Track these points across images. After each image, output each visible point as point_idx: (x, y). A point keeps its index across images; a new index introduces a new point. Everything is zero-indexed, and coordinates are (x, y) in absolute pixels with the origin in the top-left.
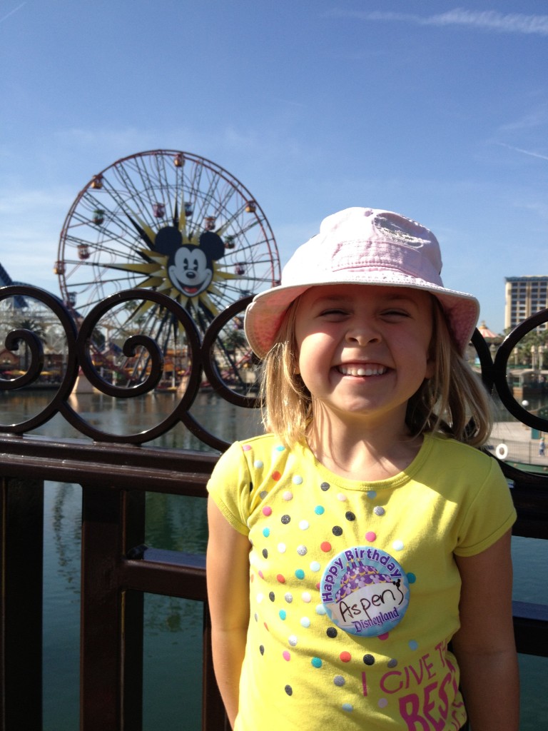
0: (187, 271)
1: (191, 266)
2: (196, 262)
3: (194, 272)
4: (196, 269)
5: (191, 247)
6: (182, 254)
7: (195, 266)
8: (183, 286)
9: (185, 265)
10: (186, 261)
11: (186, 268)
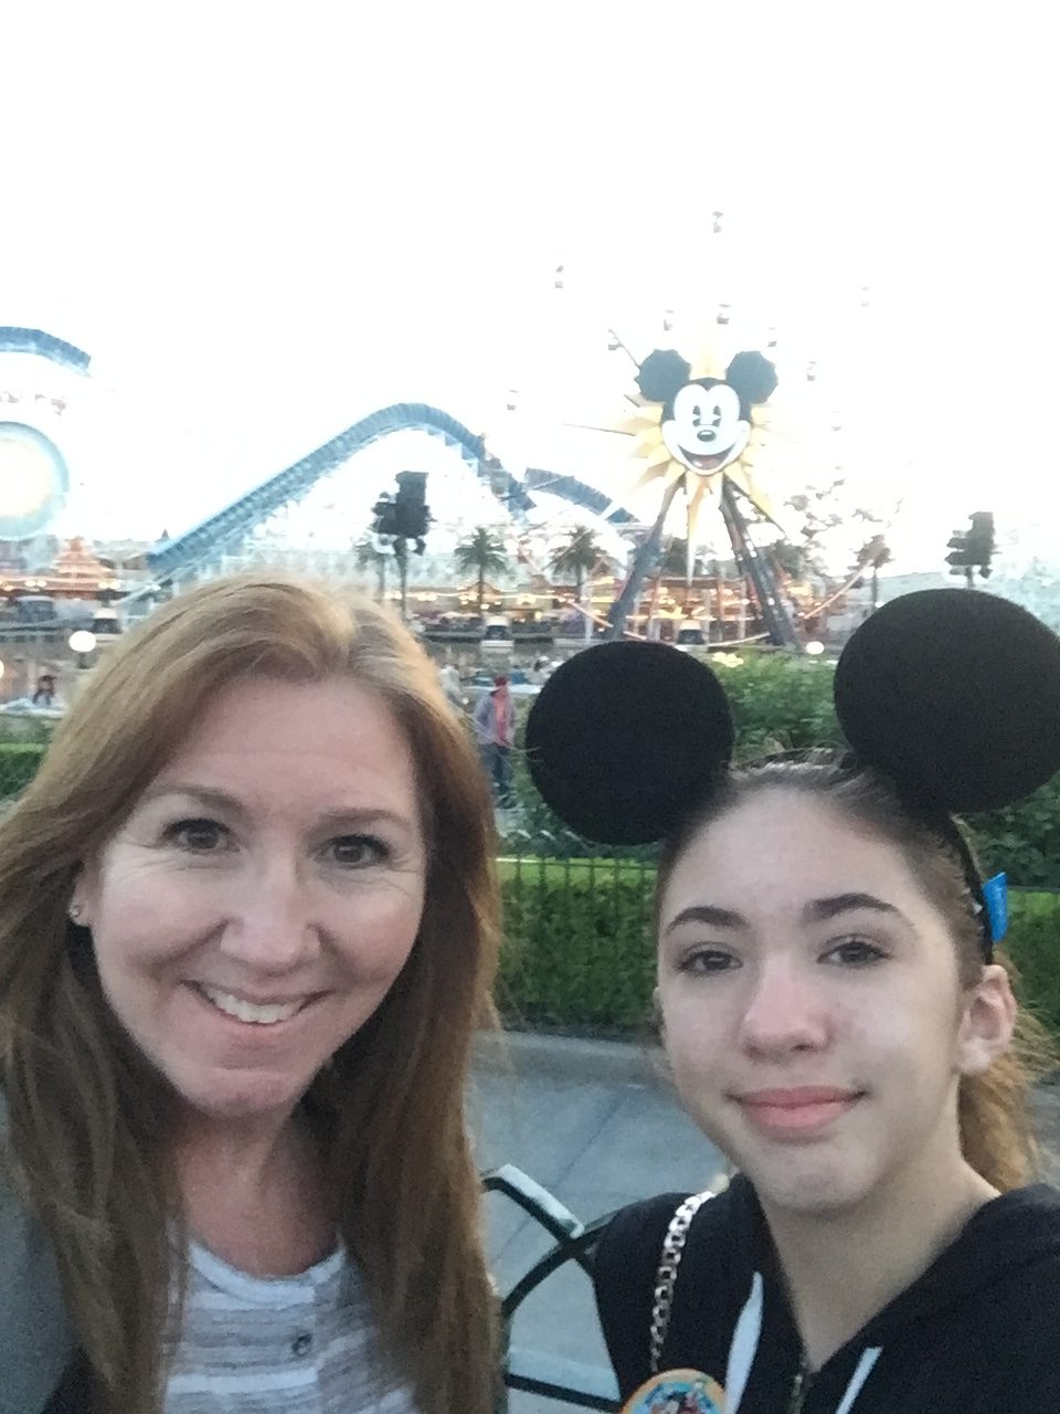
0: (699, 429)
1: (707, 417)
2: (717, 411)
3: (714, 429)
4: (716, 423)
5: (707, 383)
6: (686, 398)
7: (716, 417)
8: (690, 456)
9: (696, 417)
10: (697, 411)
11: (696, 423)
